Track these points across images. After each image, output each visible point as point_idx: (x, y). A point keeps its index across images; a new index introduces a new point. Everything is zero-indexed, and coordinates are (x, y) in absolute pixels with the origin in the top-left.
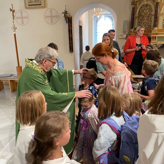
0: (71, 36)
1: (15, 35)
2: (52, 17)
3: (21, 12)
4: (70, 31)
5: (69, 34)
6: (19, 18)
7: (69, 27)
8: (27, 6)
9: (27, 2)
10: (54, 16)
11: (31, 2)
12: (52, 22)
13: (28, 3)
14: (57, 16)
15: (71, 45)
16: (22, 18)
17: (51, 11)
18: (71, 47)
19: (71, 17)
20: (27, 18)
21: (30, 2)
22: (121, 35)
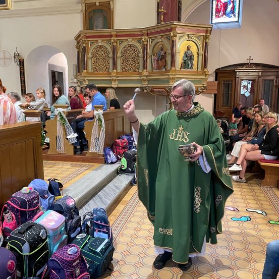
0: (23, 79)
2: (5, 59)
4: (22, 74)
5: (21, 77)
7: (20, 69)
10: (7, 59)
12: (5, 64)
14: (10, 59)
15: (23, 89)
17: (4, 53)
18: (23, 90)
19: (23, 60)
22: (72, 80)
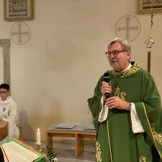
1: (149, 54)
3: (128, 20)
6: (123, 29)
8: (141, 9)
9: (141, 3)
11: (149, 3)
13: (144, 4)
16: (128, 29)
20: (137, 28)
21: (146, 3)
